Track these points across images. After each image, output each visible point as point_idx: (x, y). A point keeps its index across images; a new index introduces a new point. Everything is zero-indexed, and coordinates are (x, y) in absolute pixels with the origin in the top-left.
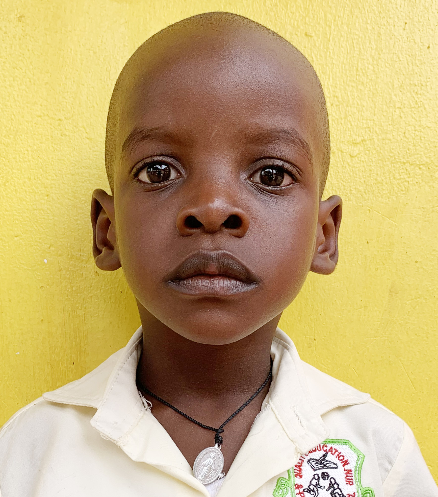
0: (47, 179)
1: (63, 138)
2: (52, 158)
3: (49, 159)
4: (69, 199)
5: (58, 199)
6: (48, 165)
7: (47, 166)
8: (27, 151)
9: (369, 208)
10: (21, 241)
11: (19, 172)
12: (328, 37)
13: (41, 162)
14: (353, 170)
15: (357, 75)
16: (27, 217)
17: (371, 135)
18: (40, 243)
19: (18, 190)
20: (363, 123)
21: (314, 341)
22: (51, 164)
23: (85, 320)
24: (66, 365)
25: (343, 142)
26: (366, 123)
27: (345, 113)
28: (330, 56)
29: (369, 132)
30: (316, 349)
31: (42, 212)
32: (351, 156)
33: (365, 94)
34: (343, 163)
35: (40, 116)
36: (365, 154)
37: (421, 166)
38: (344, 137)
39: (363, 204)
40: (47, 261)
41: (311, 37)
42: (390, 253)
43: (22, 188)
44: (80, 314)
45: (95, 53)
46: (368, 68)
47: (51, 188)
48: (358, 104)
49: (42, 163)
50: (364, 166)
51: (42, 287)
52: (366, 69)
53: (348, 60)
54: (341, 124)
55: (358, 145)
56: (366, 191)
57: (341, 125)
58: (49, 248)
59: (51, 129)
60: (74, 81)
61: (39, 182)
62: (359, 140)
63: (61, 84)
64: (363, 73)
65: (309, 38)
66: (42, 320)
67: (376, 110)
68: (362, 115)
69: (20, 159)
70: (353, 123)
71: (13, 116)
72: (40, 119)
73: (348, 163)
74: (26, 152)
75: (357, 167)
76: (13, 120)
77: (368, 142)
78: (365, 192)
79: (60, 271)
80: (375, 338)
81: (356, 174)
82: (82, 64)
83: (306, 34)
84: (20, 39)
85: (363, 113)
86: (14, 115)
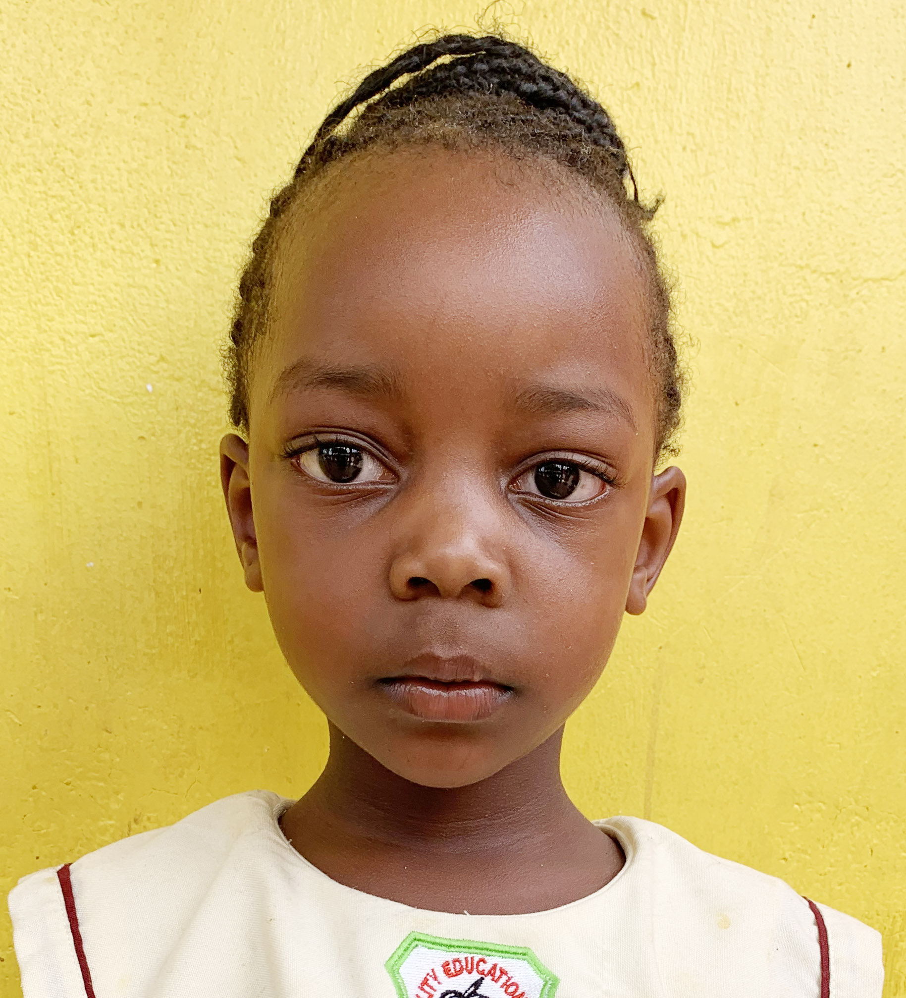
1: (190, 152)
2: (168, 189)
3: (161, 191)
5: (177, 269)
6: (159, 201)
7: (157, 203)
9: (741, 343)
10: (102, 345)
11: (102, 209)
12: (682, 23)
13: (145, 195)
14: (716, 271)
16: (116, 299)
17: (748, 210)
18: (139, 352)
19: (99, 245)
20: (735, 187)
22: (166, 201)
25: (700, 218)
26: (741, 189)
27: (707, 166)
28: (683, 59)
29: (745, 206)
31: (146, 293)
32: (714, 246)
33: (741, 136)
34: (701, 257)
35: (146, 104)
36: (738, 245)
37: (829, 276)
38: (703, 209)
39: (730, 333)
40: (153, 389)
41: (653, 18)
42: (773, 425)
43: (106, 242)
46: (748, 90)
47: (165, 247)
48: (728, 153)
49: (148, 197)
50: (734, 266)
51: (141, 438)
52: (745, 90)
55: (727, 227)
56: (738, 310)
57: (698, 187)
58: (158, 362)
59: (167, 131)
60: (213, 43)
61: (141, 233)
63: (189, 46)
64: (738, 96)
65: (650, 20)
66: (140, 503)
67: (759, 167)
68: (734, 173)
69: (105, 185)
70: (718, 186)
72: (144, 109)
73: (708, 257)
74: (116, 172)
75: (723, 267)
77: (742, 223)
78: (735, 313)
79: (177, 409)
81: (721, 279)
85: (736, 171)
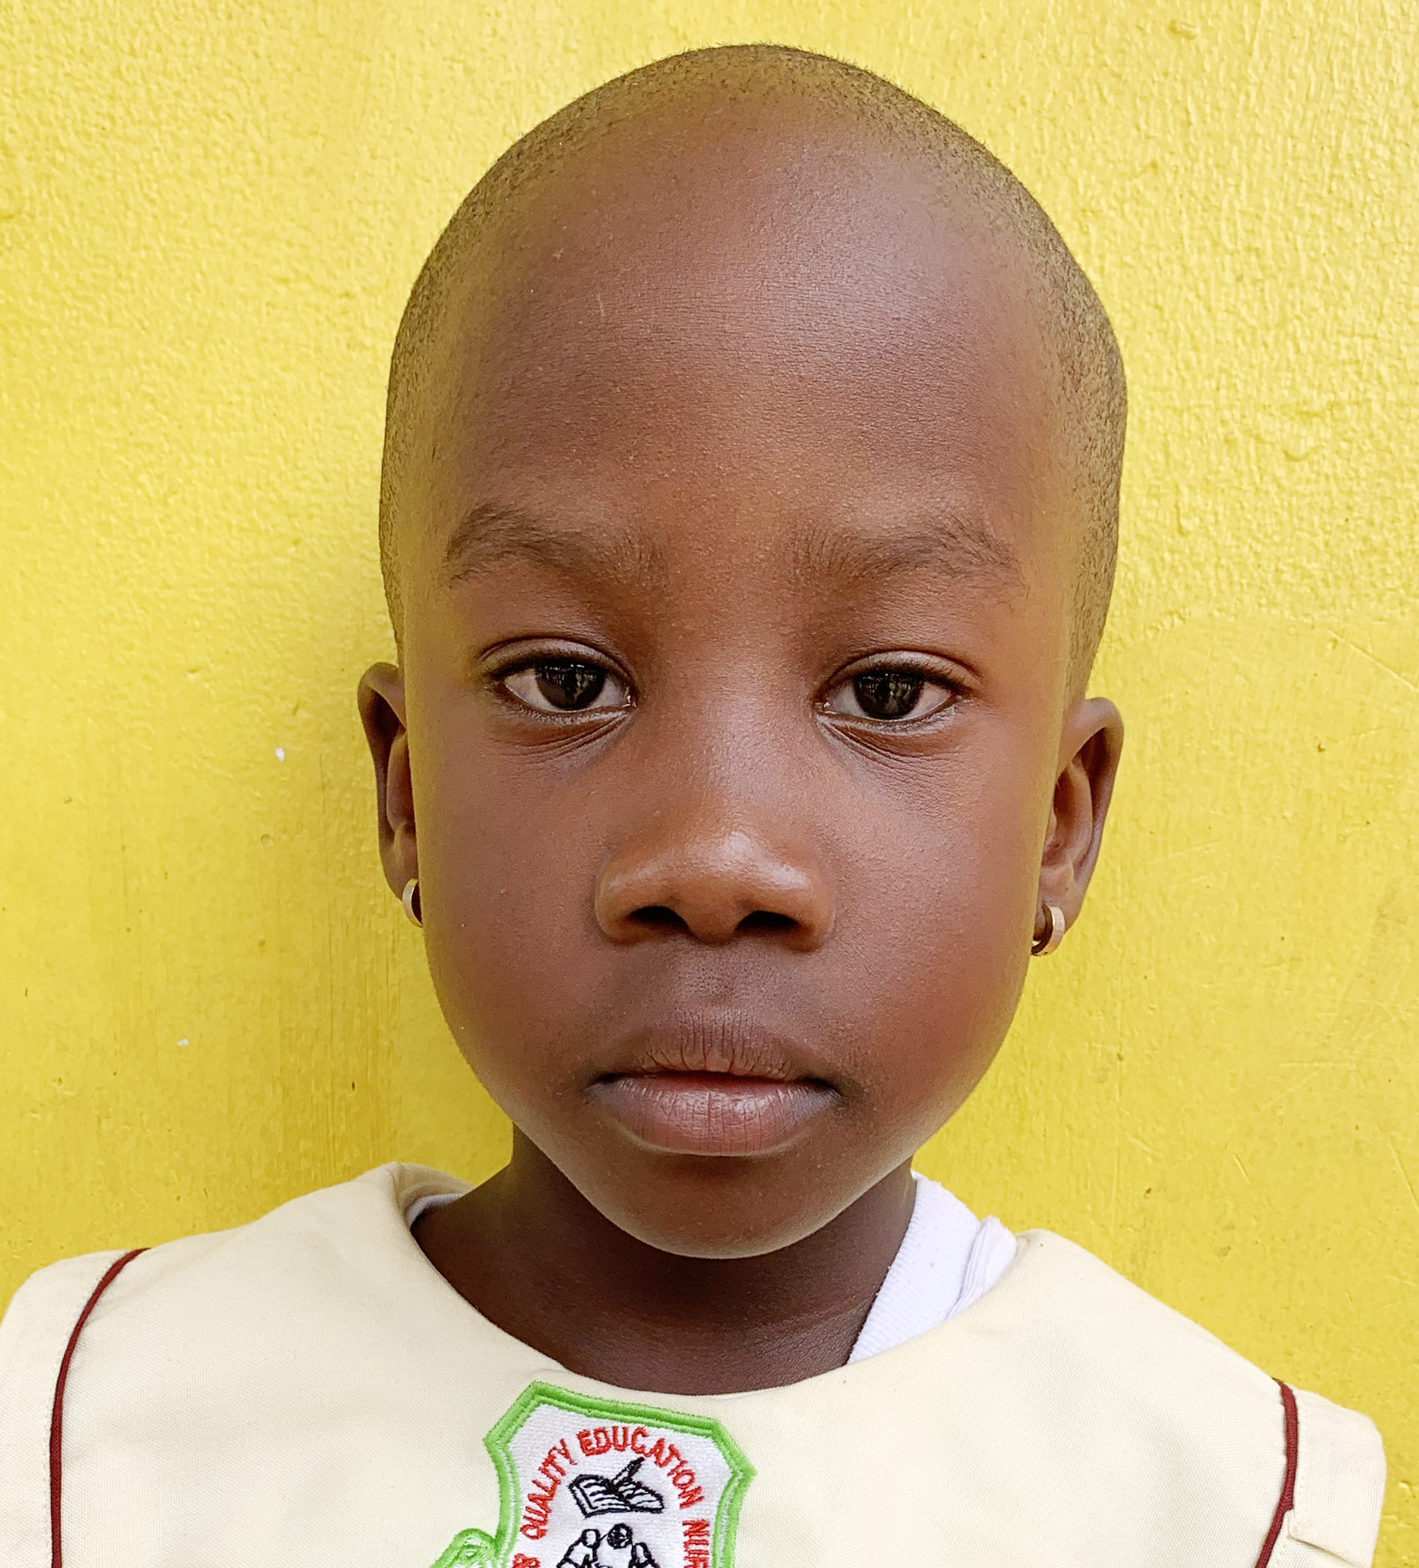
0: (298, 489)
1: (354, 355)
2: (318, 420)
3: (307, 425)
4: (362, 556)
5: (330, 555)
6: (303, 442)
7: (299, 445)
8: (240, 392)
9: (1334, 635)
10: (207, 685)
11: (212, 461)
12: (1248, 39)
13: (280, 433)
14: (1290, 504)
15: (1332, 176)
16: (230, 609)
17: (1361, 386)
18: (267, 695)
19: (206, 521)
20: (1337, 344)
21: (1118, 1062)
22: (313, 441)
23: (393, 951)
24: (329, 1089)
25: (1264, 406)
26: (1348, 348)
27: (1282, 308)
28: (1246, 108)
29: (1356, 378)
30: (1120, 1089)
31: (277, 596)
32: (1289, 457)
33: (1355, 244)
34: (1261, 478)
35: (285, 281)
36: (1337, 452)
38: (1271, 390)
39: (1313, 619)
40: (285, 757)
41: (1189, 37)
42: (1390, 786)
43: (217, 516)
44: (380, 932)
45: (468, 71)
46: (1374, 155)
47: (311, 516)
48: (1327, 278)
49: (285, 436)
50: (1328, 493)
51: (265, 837)
52: (1367, 155)
53: (1308, 125)
54: (1265, 345)
55: (1316, 420)
56: (1330, 576)
57: (1262, 349)
58: (295, 710)
59: (317, 322)
60: (398, 167)
61: (273, 496)
62: (1319, 402)
63: (357, 175)
64: (1354, 170)
65: (1183, 40)
66: (262, 944)
67: (1387, 302)
68: (1336, 318)
69: (218, 422)
70: (1303, 345)
71: (198, 276)
72: (282, 289)
73: (1276, 480)
74: (236, 398)
75: (1304, 496)
76: (199, 291)
77: (1348, 410)
78: (1325, 580)
79: (324, 788)
80: (1316, 1064)
81: (1301, 519)
82: (426, 107)
83: (1173, 29)
84: (230, 17)
85: (1340, 313)
86: (203, 273)
